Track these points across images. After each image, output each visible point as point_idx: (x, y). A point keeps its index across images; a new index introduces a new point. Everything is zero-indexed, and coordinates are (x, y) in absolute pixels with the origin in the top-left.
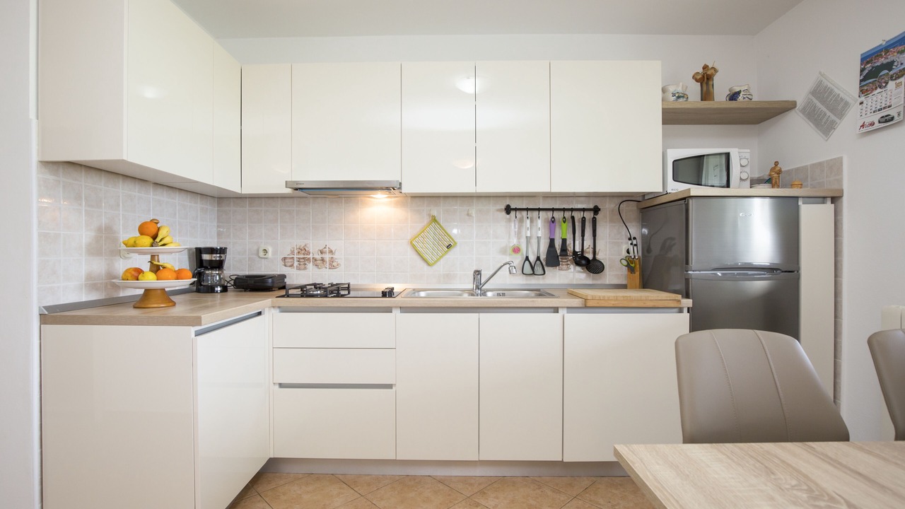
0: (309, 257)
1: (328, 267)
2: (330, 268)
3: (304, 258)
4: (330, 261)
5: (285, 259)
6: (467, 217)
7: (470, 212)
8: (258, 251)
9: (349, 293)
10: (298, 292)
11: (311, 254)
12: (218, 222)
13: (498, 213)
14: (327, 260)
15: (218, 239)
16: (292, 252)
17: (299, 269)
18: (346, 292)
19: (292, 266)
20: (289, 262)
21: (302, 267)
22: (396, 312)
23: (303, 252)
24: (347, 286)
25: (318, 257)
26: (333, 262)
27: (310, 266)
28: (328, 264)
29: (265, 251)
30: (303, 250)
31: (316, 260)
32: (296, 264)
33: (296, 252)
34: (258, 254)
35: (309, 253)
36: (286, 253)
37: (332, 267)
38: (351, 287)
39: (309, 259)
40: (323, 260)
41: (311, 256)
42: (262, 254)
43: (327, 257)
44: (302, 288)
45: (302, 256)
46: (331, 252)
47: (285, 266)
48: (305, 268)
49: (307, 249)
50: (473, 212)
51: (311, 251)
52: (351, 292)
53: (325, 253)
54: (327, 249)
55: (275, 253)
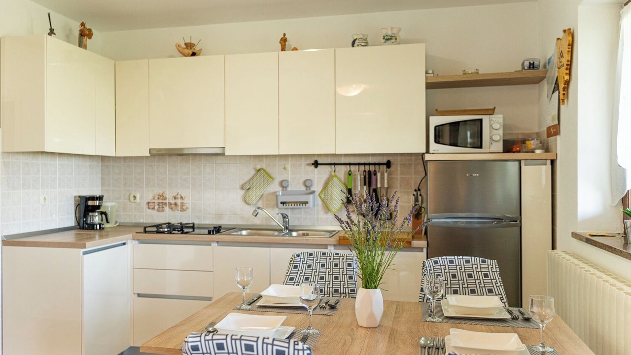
0: (165, 201)
1: (179, 210)
2: (181, 211)
3: (162, 203)
4: (181, 205)
5: (148, 203)
6: (284, 170)
7: (286, 166)
8: (129, 196)
9: (194, 231)
10: (155, 229)
11: (167, 200)
12: (102, 174)
13: (309, 167)
14: (179, 204)
15: (102, 187)
16: (154, 198)
17: (158, 211)
18: (191, 230)
19: (153, 208)
20: (151, 205)
21: (161, 209)
22: (214, 245)
23: (161, 198)
24: (192, 225)
25: (173, 202)
26: (183, 206)
27: (167, 208)
28: (179, 207)
29: (135, 197)
30: (162, 196)
31: (171, 204)
32: (156, 207)
33: (156, 197)
34: (129, 199)
35: (166, 199)
36: (150, 199)
37: (182, 210)
38: (196, 226)
39: (166, 203)
40: (176, 204)
41: (167, 201)
42: (132, 199)
43: (179, 201)
44: (158, 226)
45: (161, 201)
46: (182, 198)
47: (149, 208)
48: (163, 211)
49: (164, 195)
50: (289, 167)
51: (167, 197)
52: (195, 230)
53: (178, 198)
54: (179, 196)
55: (141, 198)
